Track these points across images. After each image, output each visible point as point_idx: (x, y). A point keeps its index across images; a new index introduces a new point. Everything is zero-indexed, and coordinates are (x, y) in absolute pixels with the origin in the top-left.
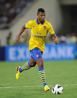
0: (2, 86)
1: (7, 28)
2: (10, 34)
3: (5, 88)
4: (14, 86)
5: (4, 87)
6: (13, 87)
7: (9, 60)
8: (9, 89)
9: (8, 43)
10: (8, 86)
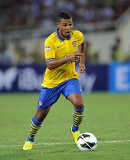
0: (101, 138)
1: (112, 29)
2: (118, 41)
3: (107, 142)
4: (124, 139)
5: (104, 140)
6: (121, 140)
7: (115, 90)
8: (115, 145)
9: (114, 57)
10: (112, 140)
